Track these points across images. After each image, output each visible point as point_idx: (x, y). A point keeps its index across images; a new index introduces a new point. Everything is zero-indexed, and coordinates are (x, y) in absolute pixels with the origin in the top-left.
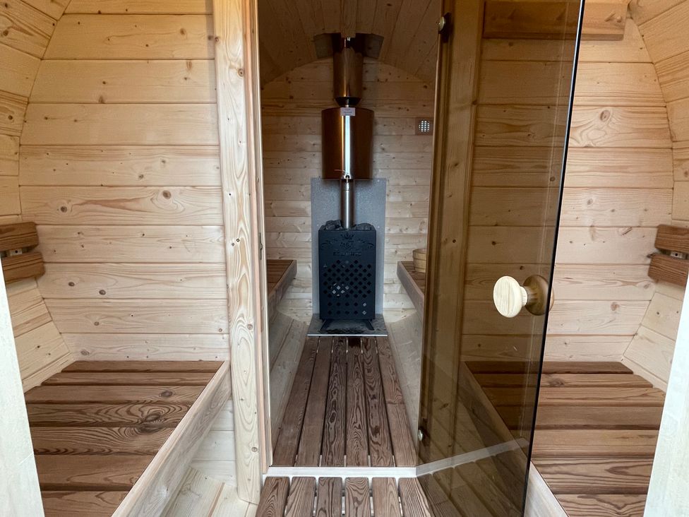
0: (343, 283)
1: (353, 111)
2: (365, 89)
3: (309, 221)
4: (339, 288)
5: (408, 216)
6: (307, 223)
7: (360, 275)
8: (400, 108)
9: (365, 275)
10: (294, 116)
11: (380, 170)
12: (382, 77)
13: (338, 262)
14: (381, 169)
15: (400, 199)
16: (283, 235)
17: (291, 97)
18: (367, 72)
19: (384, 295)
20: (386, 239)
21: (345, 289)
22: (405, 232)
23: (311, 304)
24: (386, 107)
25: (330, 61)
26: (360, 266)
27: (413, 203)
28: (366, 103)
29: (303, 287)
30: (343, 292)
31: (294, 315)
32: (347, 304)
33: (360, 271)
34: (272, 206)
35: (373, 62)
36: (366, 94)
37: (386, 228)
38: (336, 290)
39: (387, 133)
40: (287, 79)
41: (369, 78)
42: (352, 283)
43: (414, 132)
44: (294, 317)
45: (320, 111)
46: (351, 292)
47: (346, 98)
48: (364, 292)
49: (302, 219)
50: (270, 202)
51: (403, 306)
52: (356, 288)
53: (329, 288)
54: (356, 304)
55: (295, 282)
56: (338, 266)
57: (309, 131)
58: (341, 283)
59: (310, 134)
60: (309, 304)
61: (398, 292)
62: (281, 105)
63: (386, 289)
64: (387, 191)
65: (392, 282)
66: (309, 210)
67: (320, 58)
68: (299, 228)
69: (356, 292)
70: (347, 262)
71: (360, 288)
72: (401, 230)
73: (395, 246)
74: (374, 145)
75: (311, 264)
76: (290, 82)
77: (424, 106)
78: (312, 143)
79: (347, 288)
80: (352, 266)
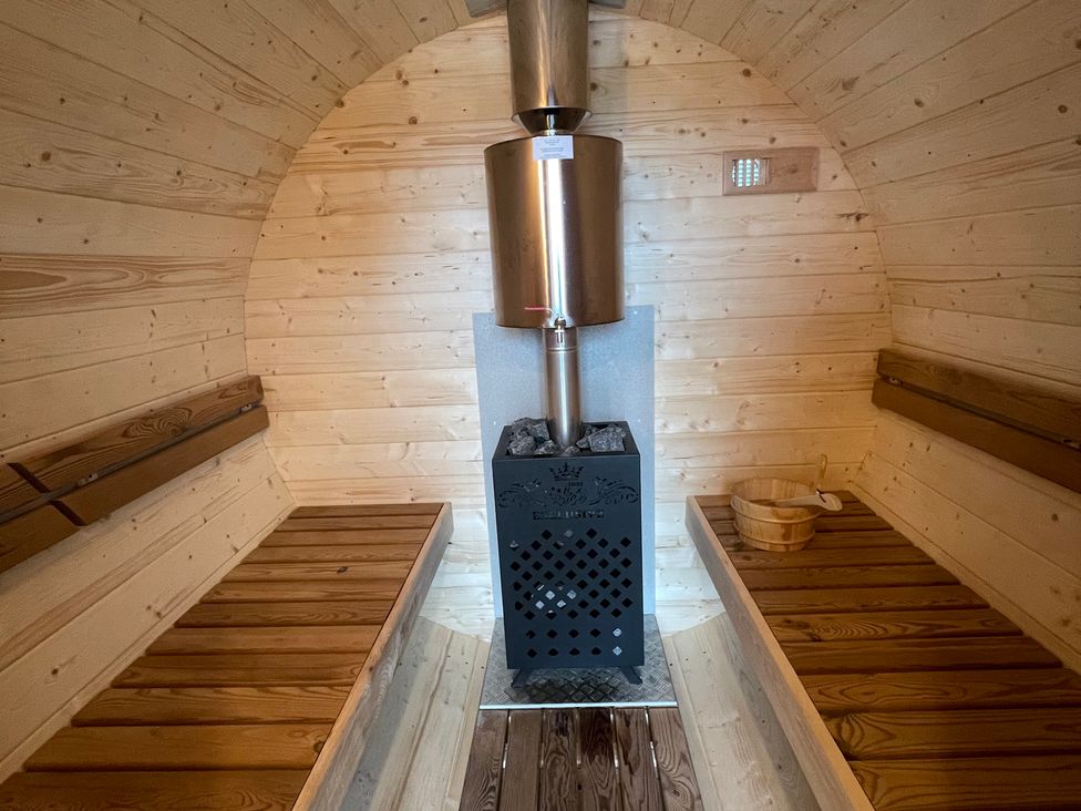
0: (561, 583)
1: (564, 145)
2: (594, 87)
3: (474, 414)
4: (550, 595)
5: (710, 393)
6: (468, 419)
7: (604, 564)
8: (682, 131)
9: (615, 563)
10: (420, 167)
11: (637, 287)
12: (636, 53)
13: (547, 535)
14: (641, 283)
15: (689, 354)
16: (417, 449)
17: (413, 121)
18: (596, 43)
19: (657, 572)
20: (658, 448)
21: (566, 599)
22: (701, 430)
23: (491, 597)
24: (649, 131)
25: (501, 21)
26: (603, 543)
27: (720, 361)
28: (600, 123)
29: (470, 562)
30: (561, 604)
31: (455, 620)
32: (574, 634)
33: (603, 554)
34: (386, 384)
35: (609, 17)
36: (597, 101)
37: (658, 423)
38: (545, 600)
39: (652, 196)
40: (399, 76)
41: (602, 57)
42: (582, 585)
43: (718, 189)
44: (452, 625)
45: (479, 152)
46: (583, 604)
47: (548, 111)
48: (616, 604)
49: (459, 411)
50: (381, 374)
51: (701, 596)
52: (594, 594)
53: (527, 596)
54: (595, 633)
55: (450, 551)
56: (546, 545)
57: (460, 200)
58: (557, 585)
59: (462, 208)
60: (485, 598)
61: (689, 565)
62: (388, 141)
63: (661, 558)
64: (657, 337)
65: (674, 543)
66: (473, 390)
67: (477, 14)
68: (450, 431)
69: (595, 604)
70: (569, 533)
71: (604, 594)
72: (693, 426)
73: (681, 463)
74: (625, 228)
75: (484, 510)
76: (406, 83)
77: (745, 121)
78: (471, 230)
79: (572, 595)
80: (581, 544)
